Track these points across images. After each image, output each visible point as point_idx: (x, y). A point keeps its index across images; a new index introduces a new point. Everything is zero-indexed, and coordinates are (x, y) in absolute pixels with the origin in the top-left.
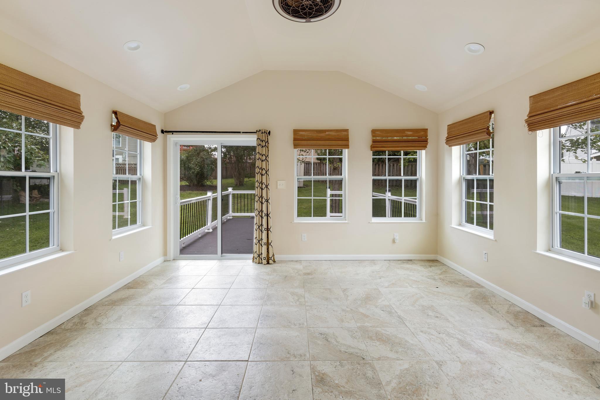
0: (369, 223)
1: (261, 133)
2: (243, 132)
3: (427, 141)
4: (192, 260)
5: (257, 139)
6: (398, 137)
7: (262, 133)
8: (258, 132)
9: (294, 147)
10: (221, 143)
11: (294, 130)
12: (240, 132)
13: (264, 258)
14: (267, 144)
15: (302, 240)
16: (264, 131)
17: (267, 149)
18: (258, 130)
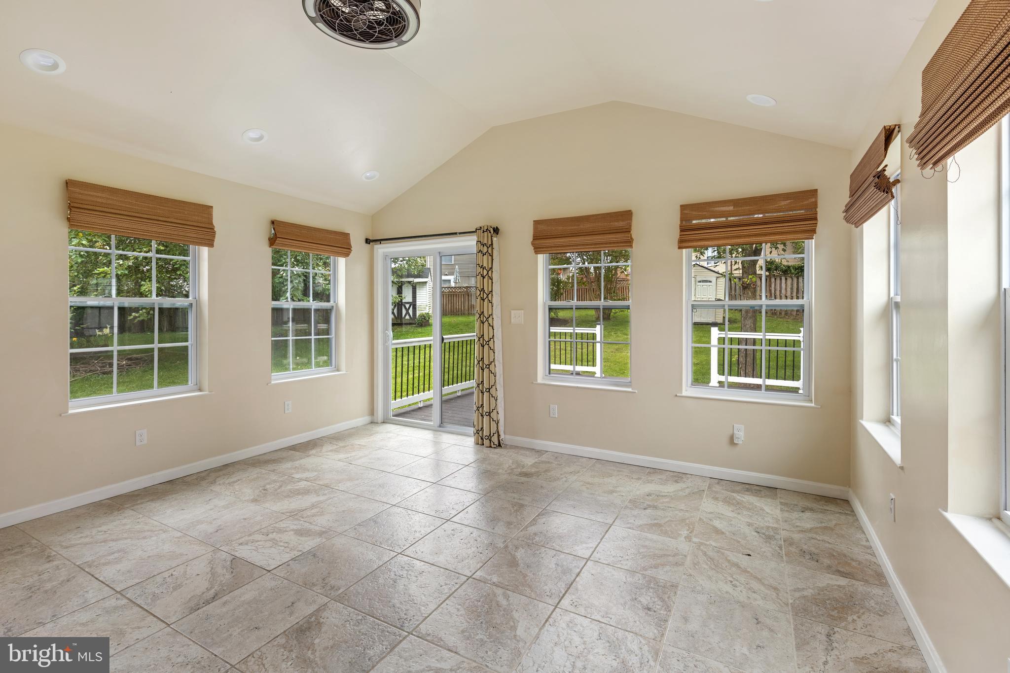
0: (676, 396)
1: (482, 231)
2: (460, 233)
3: (816, 219)
4: (404, 426)
5: (477, 242)
6: (736, 216)
7: (484, 232)
8: (477, 230)
9: (535, 251)
10: (439, 253)
11: (534, 221)
12: (456, 233)
13: (487, 438)
14: (490, 249)
15: (550, 416)
16: (486, 228)
17: (490, 257)
18: (478, 226)
